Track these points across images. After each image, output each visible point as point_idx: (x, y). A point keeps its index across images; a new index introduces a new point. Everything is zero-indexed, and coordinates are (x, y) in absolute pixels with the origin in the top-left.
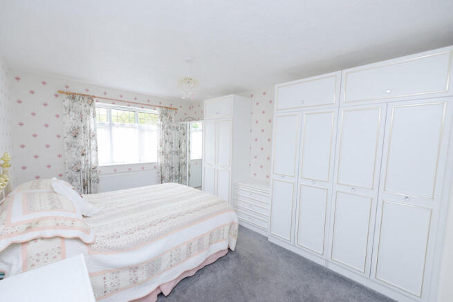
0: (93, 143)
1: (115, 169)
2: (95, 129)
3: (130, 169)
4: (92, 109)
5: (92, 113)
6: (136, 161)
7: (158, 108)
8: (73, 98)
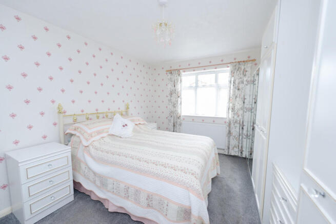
0: (179, 99)
1: (193, 119)
2: (181, 90)
3: (203, 121)
4: (179, 78)
5: (179, 80)
6: (213, 116)
7: (229, 65)
8: (171, 73)
